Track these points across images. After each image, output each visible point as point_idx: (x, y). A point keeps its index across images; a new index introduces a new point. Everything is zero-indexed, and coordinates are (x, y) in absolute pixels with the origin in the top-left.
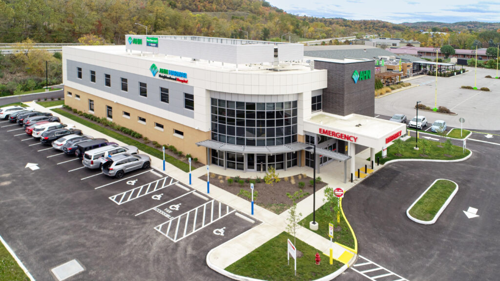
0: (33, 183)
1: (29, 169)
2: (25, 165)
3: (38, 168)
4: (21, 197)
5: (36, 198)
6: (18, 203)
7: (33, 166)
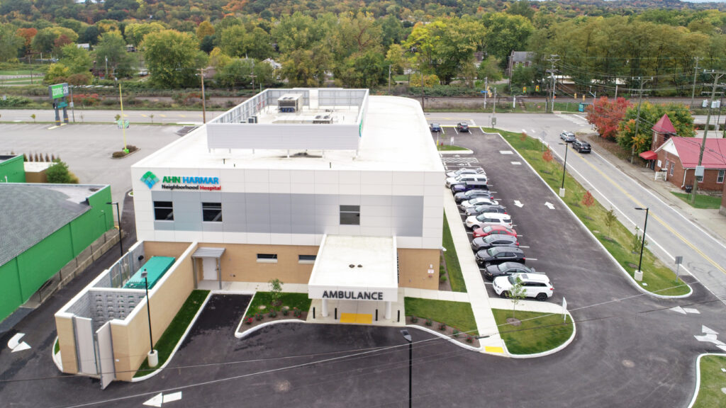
0: (521, 193)
1: (522, 203)
2: (523, 206)
3: (515, 201)
4: (529, 188)
5: (521, 185)
6: (530, 186)
7: (518, 204)
